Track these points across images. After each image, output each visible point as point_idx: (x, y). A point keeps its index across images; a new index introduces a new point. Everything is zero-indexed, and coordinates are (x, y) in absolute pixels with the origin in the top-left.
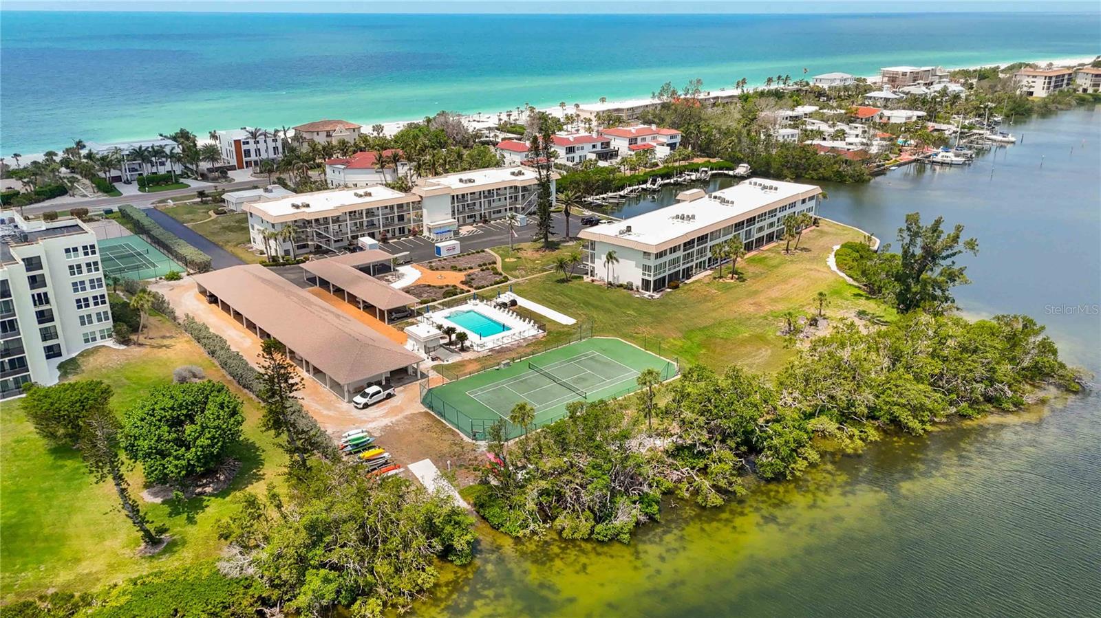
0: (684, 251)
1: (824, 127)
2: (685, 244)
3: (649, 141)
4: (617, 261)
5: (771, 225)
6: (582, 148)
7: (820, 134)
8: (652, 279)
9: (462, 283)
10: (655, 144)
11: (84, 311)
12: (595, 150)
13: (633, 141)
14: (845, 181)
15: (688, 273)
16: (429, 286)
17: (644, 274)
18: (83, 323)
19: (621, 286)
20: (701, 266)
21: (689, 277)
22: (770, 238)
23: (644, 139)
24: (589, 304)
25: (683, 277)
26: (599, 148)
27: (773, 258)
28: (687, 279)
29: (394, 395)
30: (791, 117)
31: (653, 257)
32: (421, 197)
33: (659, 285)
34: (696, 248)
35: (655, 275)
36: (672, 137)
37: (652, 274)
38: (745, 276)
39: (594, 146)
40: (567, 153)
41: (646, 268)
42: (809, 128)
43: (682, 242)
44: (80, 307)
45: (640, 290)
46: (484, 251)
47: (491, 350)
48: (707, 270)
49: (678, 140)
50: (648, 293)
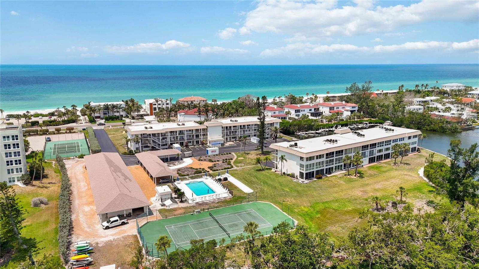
0: (326, 158)
1: (440, 106)
2: (327, 154)
3: (340, 109)
4: (286, 160)
5: (387, 149)
6: (304, 111)
7: (437, 109)
8: (304, 172)
9: (209, 168)
10: (343, 110)
11: (10, 167)
12: (310, 112)
13: (331, 108)
14: (446, 131)
15: (329, 171)
16: (192, 168)
17: (300, 169)
18: (9, 173)
19: (288, 175)
20: (338, 168)
21: (330, 173)
22: (387, 156)
23: (338, 108)
24: (266, 183)
25: (326, 173)
26: (313, 111)
27: (385, 167)
28: (329, 174)
29: (127, 223)
30: (422, 101)
31: (305, 160)
32: (207, 127)
33: (309, 176)
34: (335, 158)
35: (306, 170)
36: (353, 107)
37: (304, 169)
38: (364, 176)
39: (310, 110)
40: (296, 113)
41: (302, 166)
42: (430, 106)
43: (325, 153)
44: (8, 165)
45: (299, 178)
46: (230, 154)
47: (197, 203)
48: (343, 170)
49: (356, 109)
50: (302, 180)
